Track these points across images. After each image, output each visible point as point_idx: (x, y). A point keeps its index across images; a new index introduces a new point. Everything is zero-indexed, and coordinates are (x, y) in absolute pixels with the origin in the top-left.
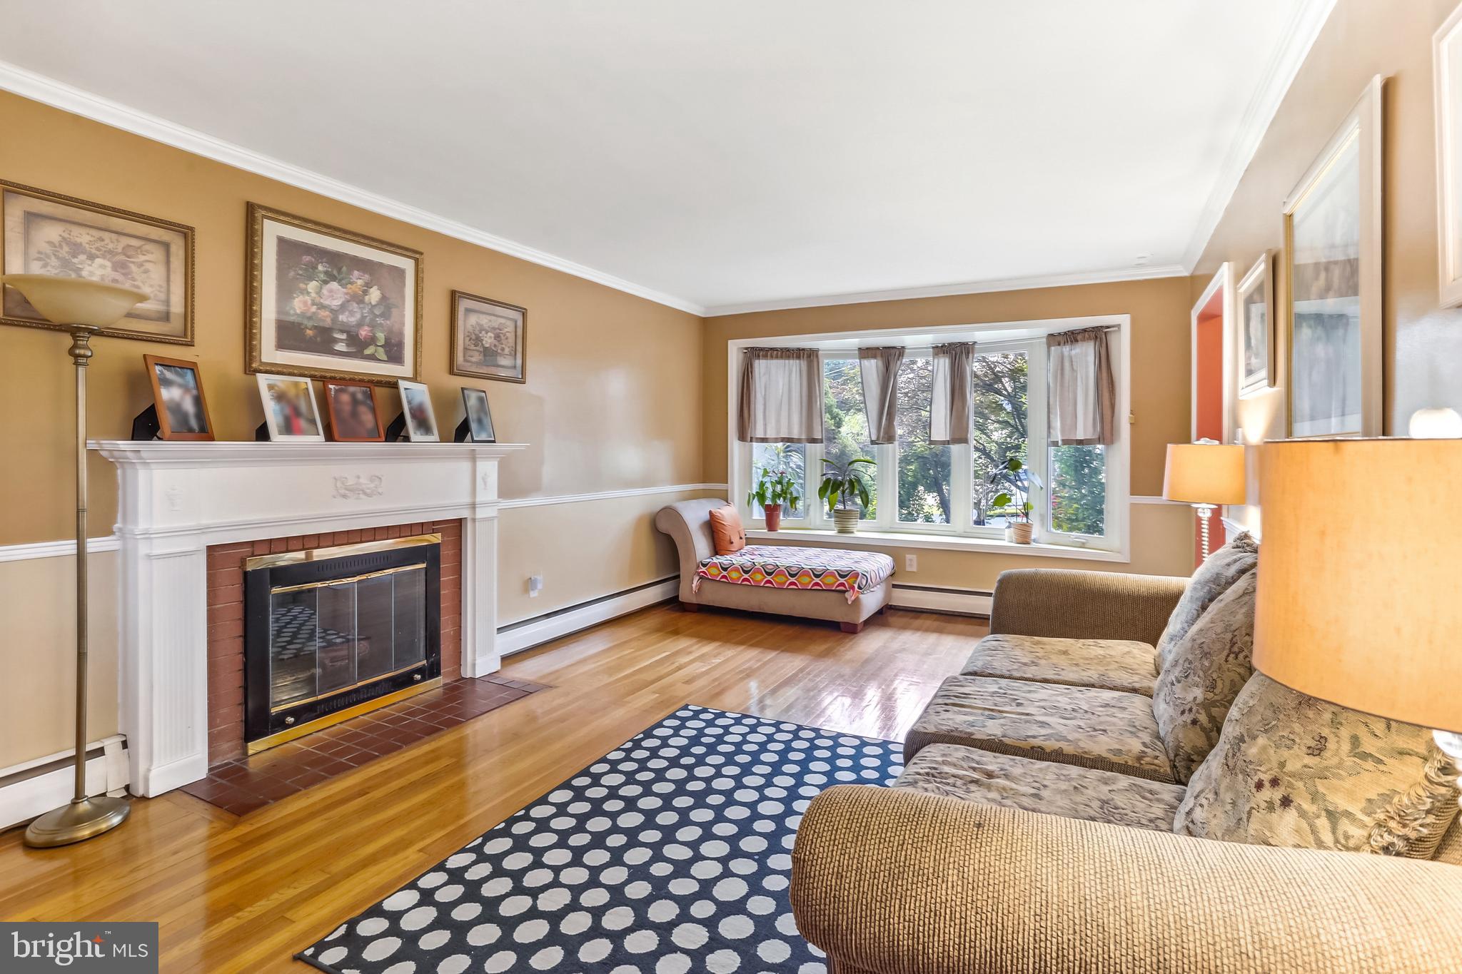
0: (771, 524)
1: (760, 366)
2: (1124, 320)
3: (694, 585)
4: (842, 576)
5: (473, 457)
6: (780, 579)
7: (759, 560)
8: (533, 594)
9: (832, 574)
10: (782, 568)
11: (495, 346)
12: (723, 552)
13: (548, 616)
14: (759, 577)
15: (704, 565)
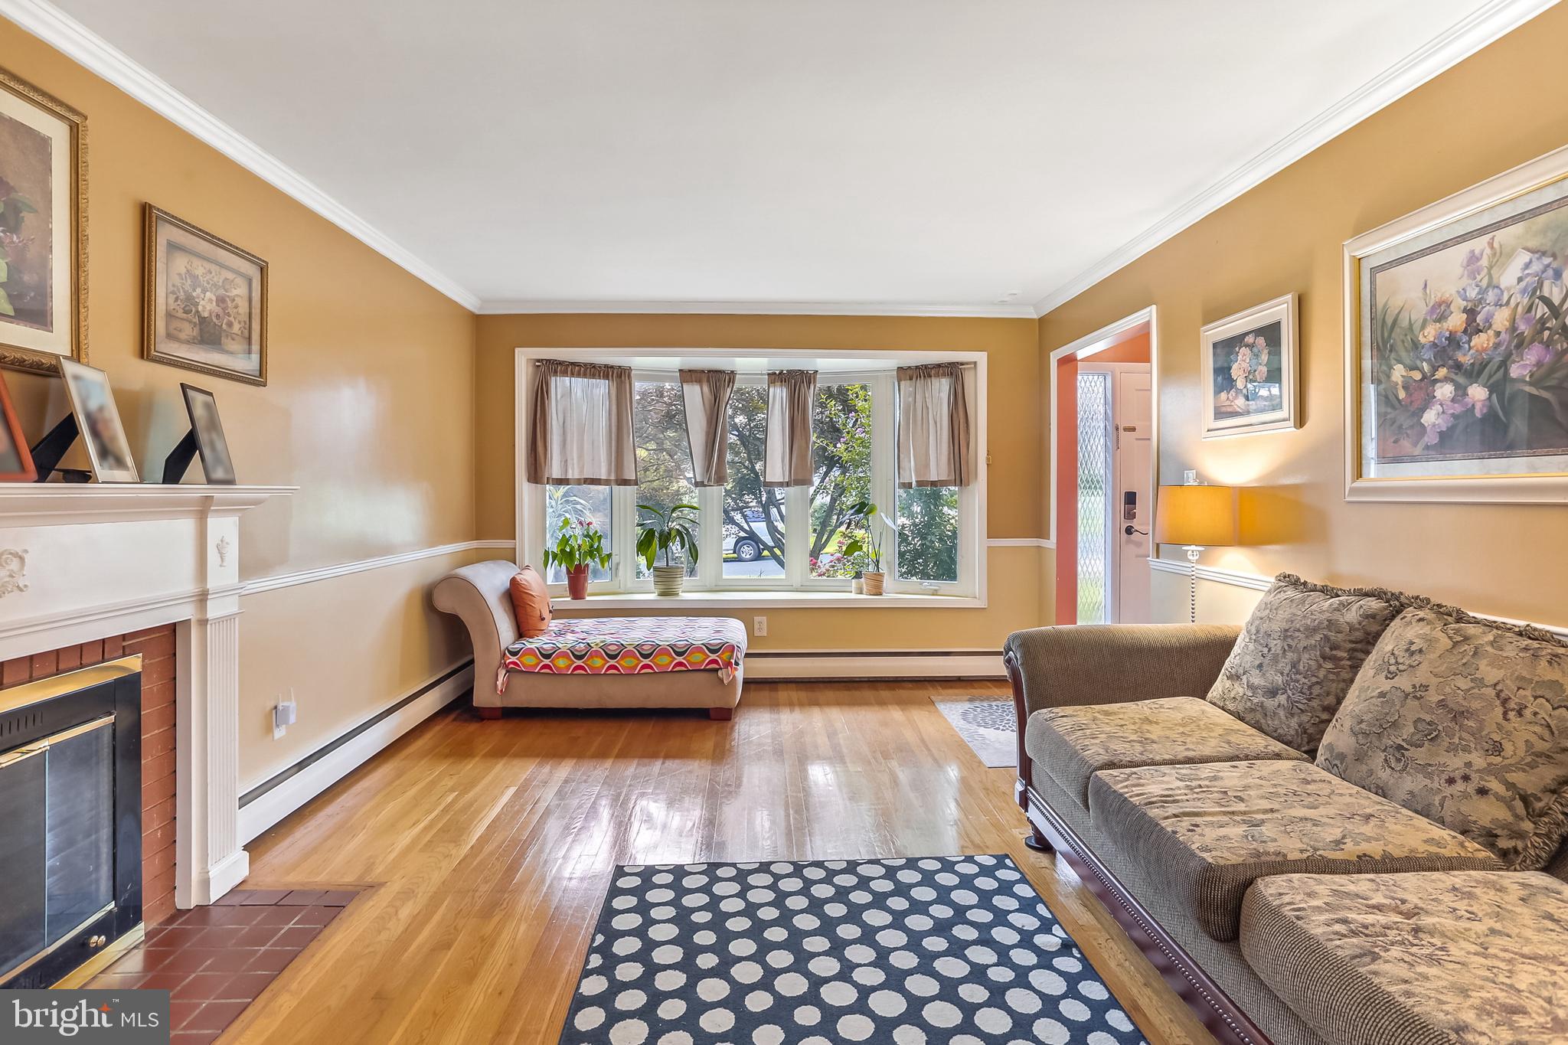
0: (576, 588)
1: (559, 385)
2: (981, 358)
3: (499, 683)
4: (713, 651)
5: (203, 510)
6: (628, 662)
7: (595, 640)
8: (279, 733)
9: (699, 649)
10: (630, 648)
11: (218, 316)
12: (532, 633)
13: (301, 765)
14: (598, 662)
15: (514, 654)
